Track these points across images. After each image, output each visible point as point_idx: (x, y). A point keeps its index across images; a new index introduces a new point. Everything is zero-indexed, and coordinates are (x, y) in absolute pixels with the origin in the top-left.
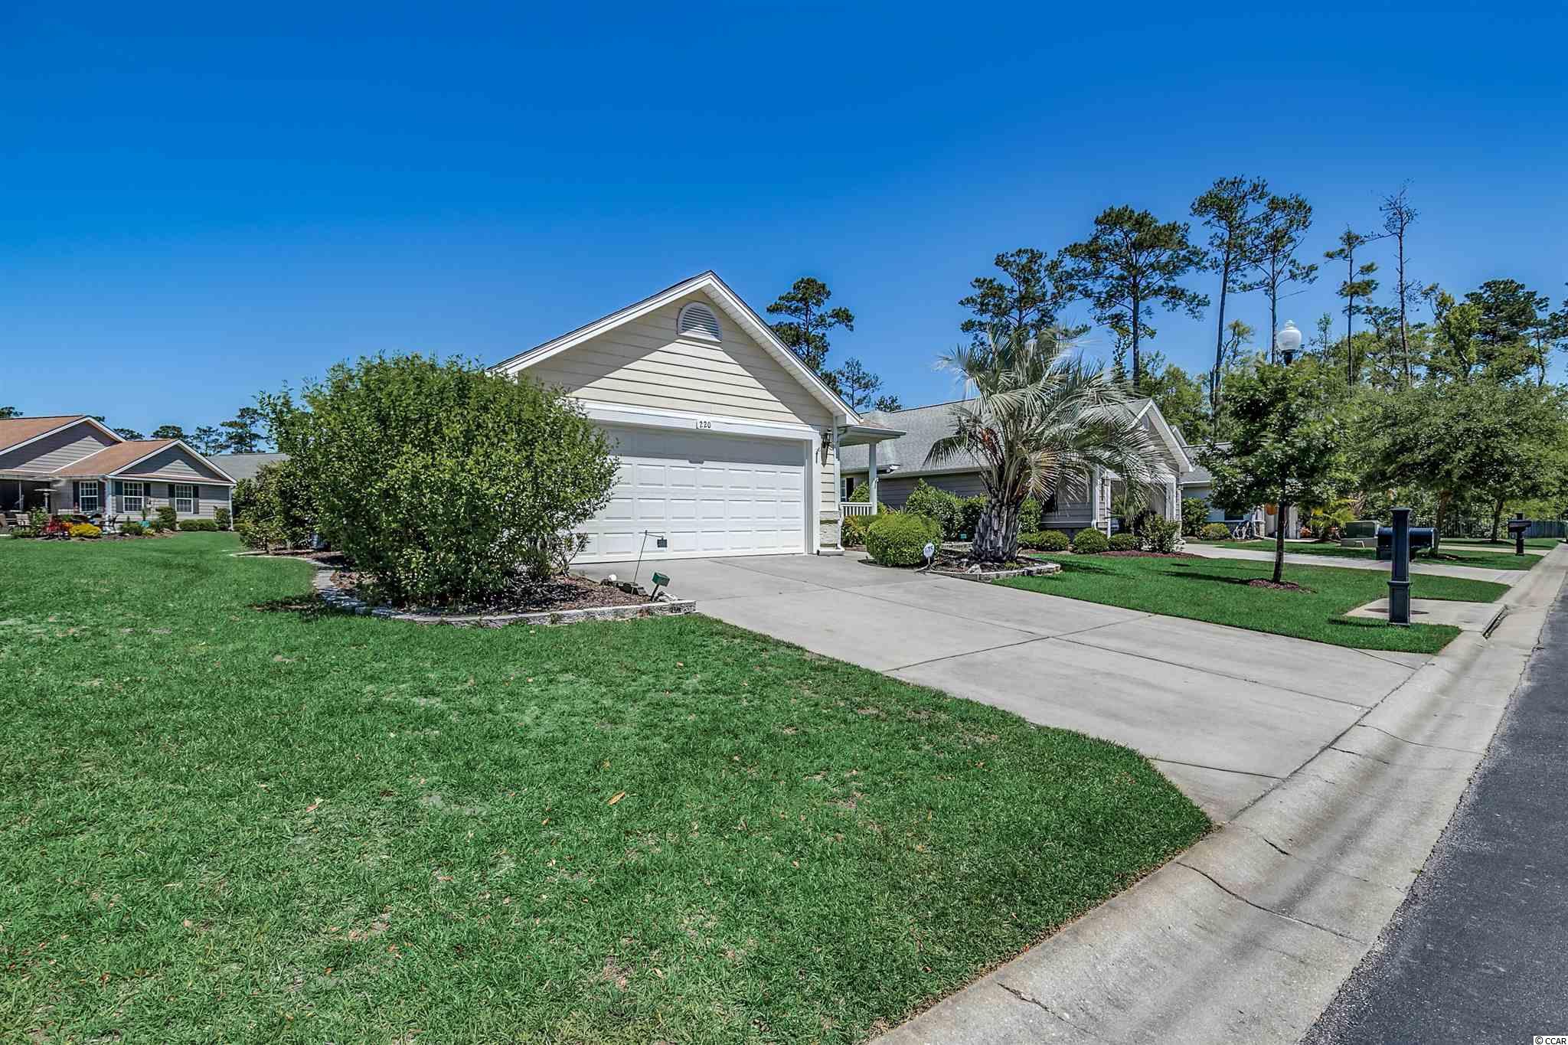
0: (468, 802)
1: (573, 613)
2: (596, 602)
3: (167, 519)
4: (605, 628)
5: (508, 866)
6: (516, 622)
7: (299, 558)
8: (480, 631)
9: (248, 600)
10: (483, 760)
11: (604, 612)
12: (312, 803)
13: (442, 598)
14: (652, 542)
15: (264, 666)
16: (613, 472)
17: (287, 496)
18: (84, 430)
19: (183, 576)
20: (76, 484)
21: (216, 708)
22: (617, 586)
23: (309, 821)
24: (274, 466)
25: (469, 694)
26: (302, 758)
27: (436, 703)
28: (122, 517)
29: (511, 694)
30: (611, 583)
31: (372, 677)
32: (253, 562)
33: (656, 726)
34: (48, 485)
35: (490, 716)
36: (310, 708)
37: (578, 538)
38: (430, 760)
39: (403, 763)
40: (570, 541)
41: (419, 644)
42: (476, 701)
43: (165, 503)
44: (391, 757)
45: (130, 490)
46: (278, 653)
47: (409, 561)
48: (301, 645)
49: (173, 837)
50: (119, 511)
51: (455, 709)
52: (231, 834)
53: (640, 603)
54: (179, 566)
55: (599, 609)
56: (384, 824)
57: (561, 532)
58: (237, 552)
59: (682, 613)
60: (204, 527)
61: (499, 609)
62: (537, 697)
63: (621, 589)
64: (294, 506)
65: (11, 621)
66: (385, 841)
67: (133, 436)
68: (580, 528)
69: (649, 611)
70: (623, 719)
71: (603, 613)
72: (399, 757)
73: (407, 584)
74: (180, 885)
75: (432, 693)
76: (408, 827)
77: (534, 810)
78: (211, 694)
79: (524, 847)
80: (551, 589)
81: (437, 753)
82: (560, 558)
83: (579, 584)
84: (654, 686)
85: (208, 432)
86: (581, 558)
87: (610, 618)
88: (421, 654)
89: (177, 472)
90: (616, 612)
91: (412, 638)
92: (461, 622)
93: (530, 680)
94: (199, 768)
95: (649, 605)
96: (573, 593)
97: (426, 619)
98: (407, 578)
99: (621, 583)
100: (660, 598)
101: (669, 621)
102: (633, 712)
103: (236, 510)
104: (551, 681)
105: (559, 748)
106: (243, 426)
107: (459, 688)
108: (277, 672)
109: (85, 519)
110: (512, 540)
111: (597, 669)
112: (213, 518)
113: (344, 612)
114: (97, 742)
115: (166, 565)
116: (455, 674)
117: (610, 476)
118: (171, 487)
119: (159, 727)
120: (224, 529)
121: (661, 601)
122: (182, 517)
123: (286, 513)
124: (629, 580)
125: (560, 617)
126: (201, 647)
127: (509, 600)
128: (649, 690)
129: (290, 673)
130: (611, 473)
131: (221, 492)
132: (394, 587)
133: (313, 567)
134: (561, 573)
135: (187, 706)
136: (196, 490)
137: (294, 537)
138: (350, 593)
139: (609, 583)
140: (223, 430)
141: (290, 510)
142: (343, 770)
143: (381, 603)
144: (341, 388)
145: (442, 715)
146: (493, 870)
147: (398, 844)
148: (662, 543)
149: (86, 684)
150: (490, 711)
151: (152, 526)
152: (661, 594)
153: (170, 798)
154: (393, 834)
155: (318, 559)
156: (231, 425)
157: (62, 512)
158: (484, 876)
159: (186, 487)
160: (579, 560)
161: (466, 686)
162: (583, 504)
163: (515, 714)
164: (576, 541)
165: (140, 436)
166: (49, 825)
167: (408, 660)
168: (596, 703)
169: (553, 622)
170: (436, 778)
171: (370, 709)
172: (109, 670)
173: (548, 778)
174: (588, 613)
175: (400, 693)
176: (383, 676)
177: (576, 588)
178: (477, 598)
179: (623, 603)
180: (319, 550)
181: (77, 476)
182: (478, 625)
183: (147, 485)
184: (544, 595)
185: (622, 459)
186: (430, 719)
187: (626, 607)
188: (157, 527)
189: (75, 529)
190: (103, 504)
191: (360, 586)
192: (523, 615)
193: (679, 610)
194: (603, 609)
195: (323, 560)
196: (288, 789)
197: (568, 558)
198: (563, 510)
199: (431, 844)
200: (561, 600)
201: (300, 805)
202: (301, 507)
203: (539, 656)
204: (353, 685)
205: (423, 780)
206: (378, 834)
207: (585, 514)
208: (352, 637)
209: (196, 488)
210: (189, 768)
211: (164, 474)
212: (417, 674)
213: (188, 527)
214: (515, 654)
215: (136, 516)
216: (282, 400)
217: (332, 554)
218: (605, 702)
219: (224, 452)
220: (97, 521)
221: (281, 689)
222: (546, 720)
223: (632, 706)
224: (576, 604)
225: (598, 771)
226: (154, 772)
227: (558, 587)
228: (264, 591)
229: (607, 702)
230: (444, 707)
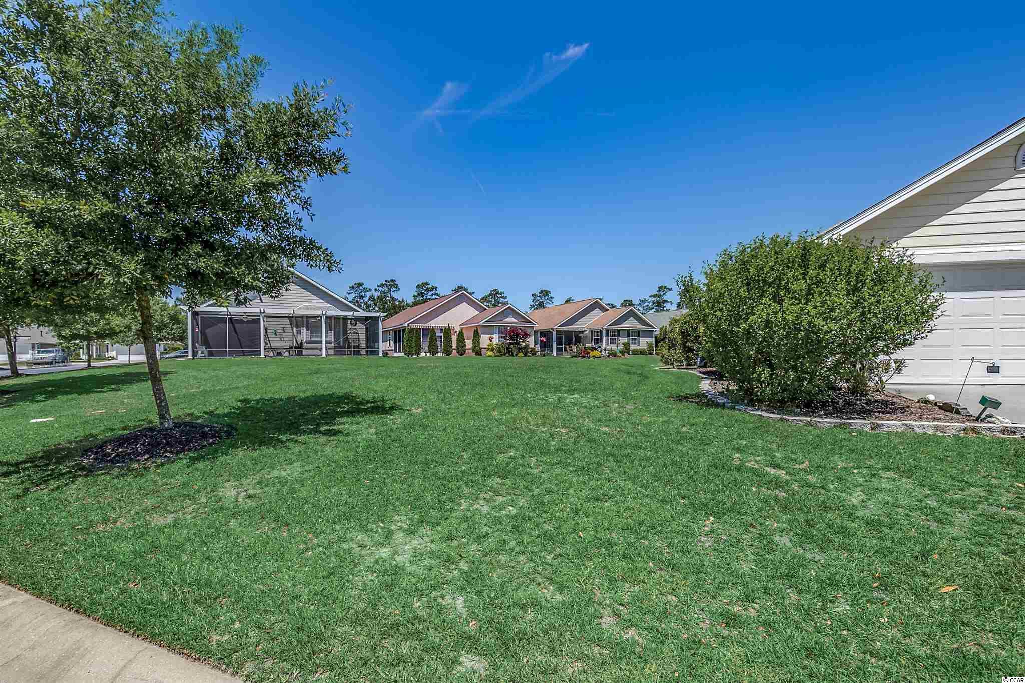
0: (810, 549)
1: (892, 424)
2: (913, 416)
3: (626, 350)
4: (925, 440)
5: (843, 608)
6: (840, 425)
7: (690, 371)
8: (810, 428)
9: (667, 394)
10: (819, 523)
11: (926, 426)
12: (708, 519)
13: (782, 402)
14: (980, 369)
15: (678, 432)
16: (937, 306)
17: (684, 334)
18: (596, 305)
19: (636, 378)
20: (592, 331)
21: (657, 453)
22: (936, 405)
23: (707, 529)
24: (678, 318)
25: (805, 472)
26: (701, 490)
27: (782, 474)
28: (609, 348)
29: (839, 479)
30: (930, 402)
31: (738, 449)
32: (667, 373)
33: (991, 537)
34: (582, 332)
35: (823, 492)
36: (704, 462)
37: (895, 363)
38: (780, 512)
39: (762, 509)
40: (888, 365)
41: (767, 432)
42: (812, 479)
43: (625, 340)
44: (755, 504)
45: (613, 334)
46: (684, 426)
47: (759, 376)
48: (696, 423)
49: (642, 516)
50: (608, 345)
51: (796, 481)
52: (668, 523)
53: (964, 422)
54: (634, 373)
55: (917, 423)
56: (752, 546)
57: (882, 358)
58: (659, 367)
59: (1017, 436)
60: (642, 353)
61: (826, 414)
62: (861, 485)
63: (940, 408)
64: (688, 341)
65: (576, 396)
66: (753, 557)
67: (613, 307)
68: (898, 355)
69: (974, 430)
70: (950, 521)
71: (923, 427)
72: (759, 505)
73: (758, 391)
74: (646, 543)
75: (777, 466)
76: (768, 553)
77: (865, 572)
78: (654, 444)
79: (858, 598)
80: (869, 402)
81: (785, 509)
82: (877, 379)
83: (895, 400)
84: (987, 499)
85: (643, 301)
86: (897, 379)
87: (931, 432)
88: (769, 438)
89: (631, 324)
90: (937, 428)
91: (762, 426)
92: (797, 420)
93: (855, 471)
94: (651, 483)
95: (975, 425)
96: (889, 407)
97: (772, 415)
98: (757, 387)
99: (939, 402)
100: (988, 419)
101: (1002, 442)
102: (962, 518)
103: (657, 342)
104: (874, 475)
105: (886, 531)
106: (659, 296)
107: (797, 466)
108: (684, 438)
109: (595, 349)
110: (837, 365)
111: (919, 473)
112: (646, 348)
113: (717, 405)
114: (609, 458)
115: (629, 373)
116: (794, 456)
117: (933, 310)
118: (628, 331)
119: (633, 457)
120: (650, 354)
121: (989, 422)
122: (632, 347)
123: (684, 344)
124: (952, 400)
125: (879, 426)
126: (647, 418)
127: (833, 409)
128: (979, 502)
129: (691, 438)
130: (934, 307)
131: (649, 333)
132: (749, 392)
133: (699, 376)
134: (878, 391)
135: (644, 449)
136: (639, 333)
137: (688, 359)
138: (721, 394)
139: (927, 402)
140: (650, 299)
141: (686, 342)
142: (725, 504)
143: (740, 402)
144: (724, 265)
145: (787, 483)
146: (831, 605)
147: (761, 563)
148: (993, 369)
149: (603, 429)
150: (823, 487)
151: (620, 352)
152: (990, 416)
153: (640, 495)
154: (757, 554)
155: (700, 372)
156: (654, 296)
157: (587, 345)
158: (824, 609)
159: (634, 331)
160: (894, 382)
161: (802, 467)
162: (904, 335)
163: (844, 495)
164: (893, 365)
165: (615, 306)
166: (594, 494)
167: (760, 442)
168: (921, 501)
169: (872, 429)
170: (785, 526)
171: (739, 470)
172: (611, 424)
173: (877, 552)
174: (906, 425)
175: (757, 462)
176: (745, 449)
177: (893, 404)
178: (807, 405)
179: (942, 420)
180: (701, 367)
181: (592, 328)
182: (809, 424)
183: (619, 331)
184: (863, 407)
185: (946, 295)
186: (778, 484)
187: (948, 424)
188: (622, 352)
189: (592, 353)
190: (602, 342)
191: (728, 390)
192: (848, 421)
193: (1015, 433)
194: (923, 423)
195: (703, 373)
196: (695, 507)
197: (884, 379)
198: (885, 340)
199: (784, 570)
200: (879, 412)
201: (702, 518)
202: (692, 341)
203: (862, 454)
204: (727, 452)
205: (776, 525)
206: (749, 551)
207: (905, 343)
208: (725, 423)
209: (639, 332)
210: (647, 482)
211: (626, 325)
212: (768, 452)
213: (635, 353)
214: (841, 448)
215: (614, 347)
216: (688, 278)
217: (708, 369)
218: (929, 502)
219: (650, 312)
220: (599, 349)
221: (686, 447)
222: (871, 504)
223: (960, 512)
224: (895, 416)
225: (927, 559)
226: (634, 479)
227: (876, 401)
228: (674, 389)
229: (932, 503)
230: (788, 478)
